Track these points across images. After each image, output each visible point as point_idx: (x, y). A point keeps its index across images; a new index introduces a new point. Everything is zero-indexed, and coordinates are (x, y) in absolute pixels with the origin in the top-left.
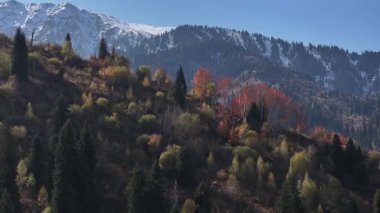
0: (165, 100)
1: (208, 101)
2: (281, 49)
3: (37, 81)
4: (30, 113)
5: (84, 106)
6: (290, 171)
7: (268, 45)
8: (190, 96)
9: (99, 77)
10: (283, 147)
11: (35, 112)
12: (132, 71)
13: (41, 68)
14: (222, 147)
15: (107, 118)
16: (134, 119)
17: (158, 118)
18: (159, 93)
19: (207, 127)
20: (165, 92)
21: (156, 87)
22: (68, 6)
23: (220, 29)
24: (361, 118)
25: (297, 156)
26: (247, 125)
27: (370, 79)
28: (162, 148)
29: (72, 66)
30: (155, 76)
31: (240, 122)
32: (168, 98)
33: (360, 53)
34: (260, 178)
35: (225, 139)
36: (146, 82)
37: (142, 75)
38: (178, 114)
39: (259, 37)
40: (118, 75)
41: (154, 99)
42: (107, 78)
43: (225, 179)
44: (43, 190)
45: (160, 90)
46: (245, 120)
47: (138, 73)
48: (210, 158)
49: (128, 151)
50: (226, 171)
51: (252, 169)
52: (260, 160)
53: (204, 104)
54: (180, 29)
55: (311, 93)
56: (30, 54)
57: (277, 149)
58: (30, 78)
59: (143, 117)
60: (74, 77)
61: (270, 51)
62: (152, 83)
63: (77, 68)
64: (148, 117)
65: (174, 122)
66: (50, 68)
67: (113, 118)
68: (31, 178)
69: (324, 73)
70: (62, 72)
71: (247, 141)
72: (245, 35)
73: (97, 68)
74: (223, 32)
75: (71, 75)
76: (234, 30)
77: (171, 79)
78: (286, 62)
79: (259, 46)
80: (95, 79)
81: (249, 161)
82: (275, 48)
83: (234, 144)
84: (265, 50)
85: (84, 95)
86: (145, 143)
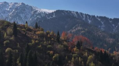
0: (54, 41)
1: (66, 41)
2: (88, 17)
3: (20, 36)
4: (18, 46)
5: (32, 43)
6: (88, 61)
7: (84, 16)
8: (61, 39)
9: (36, 34)
10: (86, 54)
11: (20, 45)
12: (45, 33)
13: (20, 32)
14: (70, 54)
15: (38, 46)
16: (46, 46)
17: (52, 46)
18: (52, 39)
19: (65, 49)
21: (52, 37)
24: (112, 39)
25: (90, 57)
26: (76, 48)
27: (115, 26)
28: (53, 55)
29: (28, 31)
30: (51, 33)
31: (74, 47)
33: (112, 19)
34: (80, 63)
35: (71, 52)
36: (49, 36)
37: (48, 33)
38: (58, 45)
39: (81, 14)
40: (41, 34)
41: (51, 41)
42: (38, 34)
43: (70, 63)
45: (53, 38)
46: (76, 46)
47: (47, 33)
48: (66, 57)
49: (44, 56)
50: (71, 61)
51: (77, 61)
52: (80, 58)
53: (65, 42)
56: (18, 28)
57: (84, 55)
58: (18, 36)
59: (48, 46)
60: (29, 34)
61: (85, 18)
62: (51, 36)
63: (30, 31)
64: (49, 46)
65: (57, 47)
66: (22, 32)
67: (40, 46)
68: (20, 64)
69: (101, 25)
70: (26, 33)
71: (76, 52)
72: (77, 13)
73: (35, 32)
74: (70, 12)
76: (74, 11)
77: (56, 34)
78: (90, 21)
79: (81, 16)
80: (35, 35)
81: (77, 58)
83: (73, 53)
84: (83, 18)
85: (32, 40)
86: (49, 53)
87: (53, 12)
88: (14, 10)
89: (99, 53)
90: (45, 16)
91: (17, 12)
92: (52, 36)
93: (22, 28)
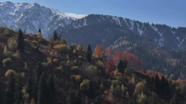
0: (82, 59)
1: (101, 59)
2: (138, 26)
3: (28, 52)
4: (26, 67)
5: (48, 63)
6: (136, 91)
7: (132, 24)
8: (93, 57)
10: (133, 80)
11: (28, 66)
12: (68, 47)
13: (29, 46)
14: (106, 80)
15: (58, 68)
16: (69, 68)
17: (79, 68)
18: (80, 56)
19: (100, 71)
20: (83, 56)
22: (36, 4)
23: (109, 16)
24: (176, 60)
25: (139, 84)
26: (117, 70)
27: (181, 40)
28: (81, 81)
29: (42, 44)
30: (78, 48)
31: (115, 69)
32: (84, 58)
33: (176, 28)
34: (122, 94)
35: (108, 77)
36: (74, 51)
37: (73, 48)
38: (88, 66)
39: (128, 20)
40: (62, 48)
41: (78, 59)
42: (57, 49)
43: (108, 94)
44: (32, 100)
45: (80, 55)
46: (117, 68)
47: (71, 47)
48: (101, 85)
49: (67, 83)
50: (108, 91)
51: (119, 90)
52: (123, 86)
53: (99, 61)
54: (90, 16)
55: (152, 48)
56: (25, 40)
57: (130, 81)
58: (25, 51)
59: (73, 67)
60: (44, 49)
61: (133, 27)
62: (77, 51)
63: (44, 45)
64: (75, 67)
65: (86, 69)
66: (33, 45)
67: (60, 68)
68: (27, 95)
69: (159, 37)
70: (38, 47)
71: (117, 77)
72: (121, 19)
73: (53, 45)
74: (111, 17)
75: (42, 48)
76: (116, 17)
77: (85, 49)
78: (141, 32)
79: (128, 24)
80: (52, 50)
81: (118, 86)
82: (135, 25)
83: (112, 79)
84: (130, 26)
85: (48, 58)
86: (74, 79)
87: (83, 18)
88: (22, 15)
89: (153, 79)
90: (71, 24)
91: (28, 18)
92: (80, 52)
93: (33, 40)
